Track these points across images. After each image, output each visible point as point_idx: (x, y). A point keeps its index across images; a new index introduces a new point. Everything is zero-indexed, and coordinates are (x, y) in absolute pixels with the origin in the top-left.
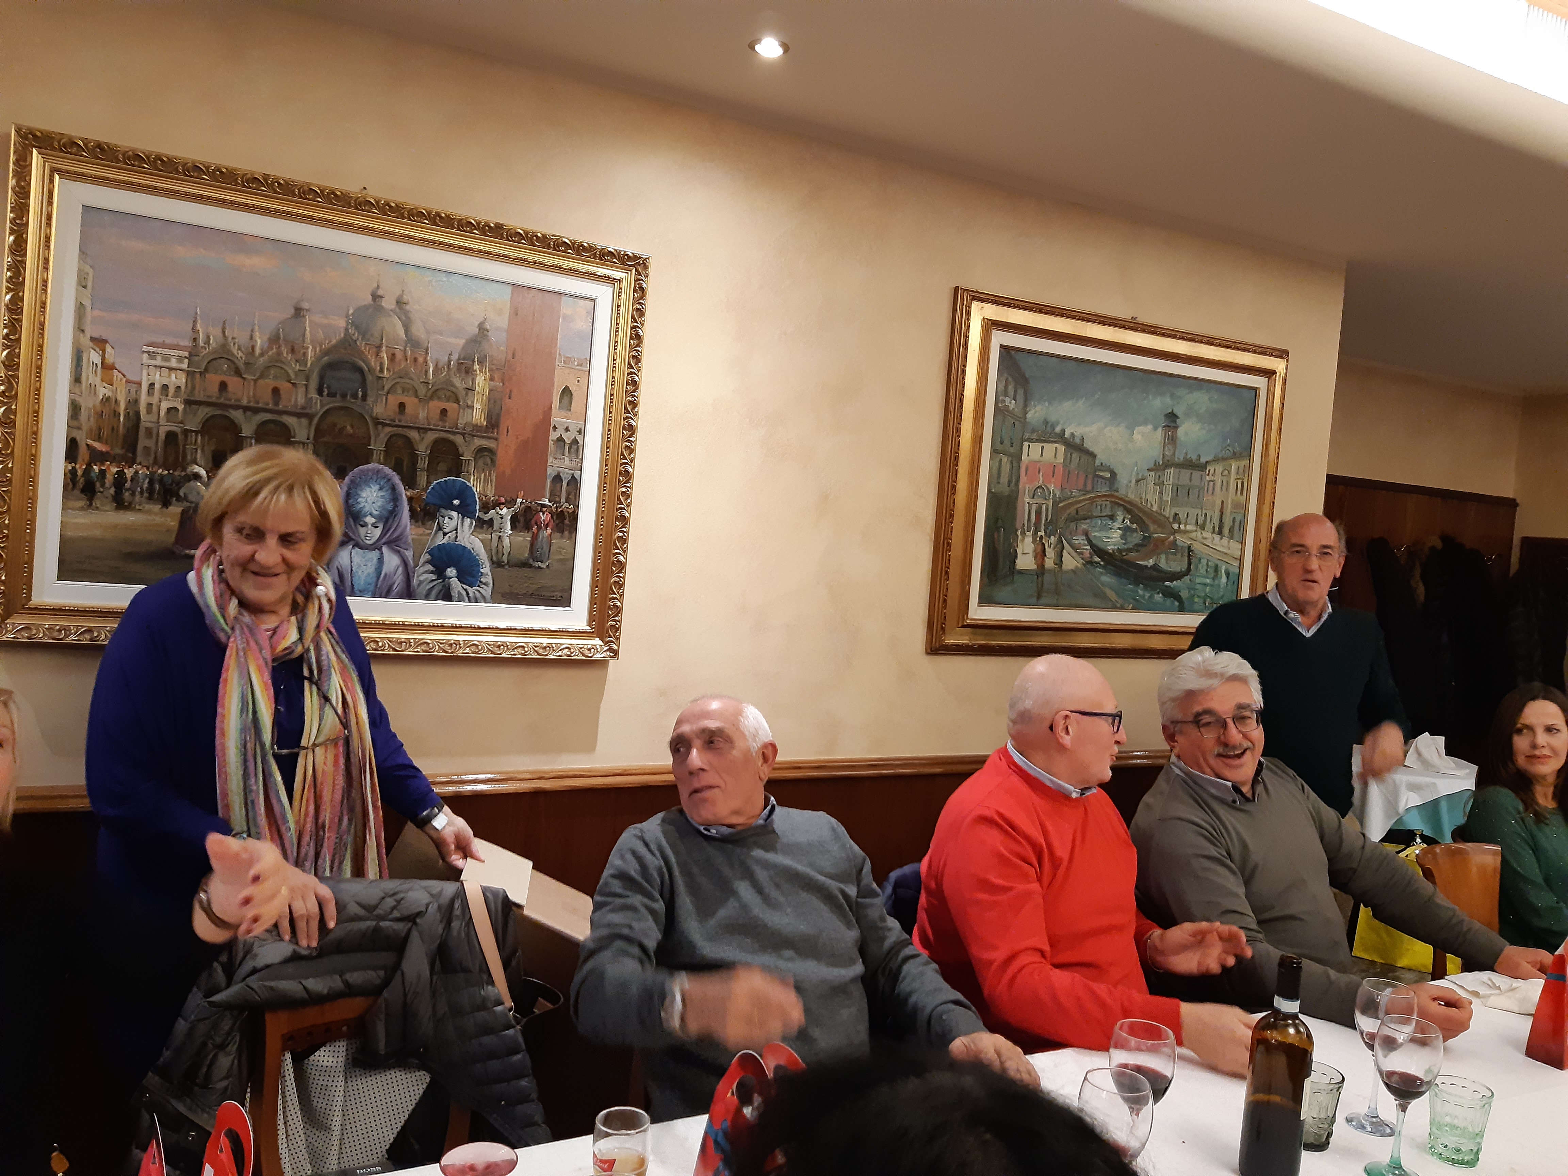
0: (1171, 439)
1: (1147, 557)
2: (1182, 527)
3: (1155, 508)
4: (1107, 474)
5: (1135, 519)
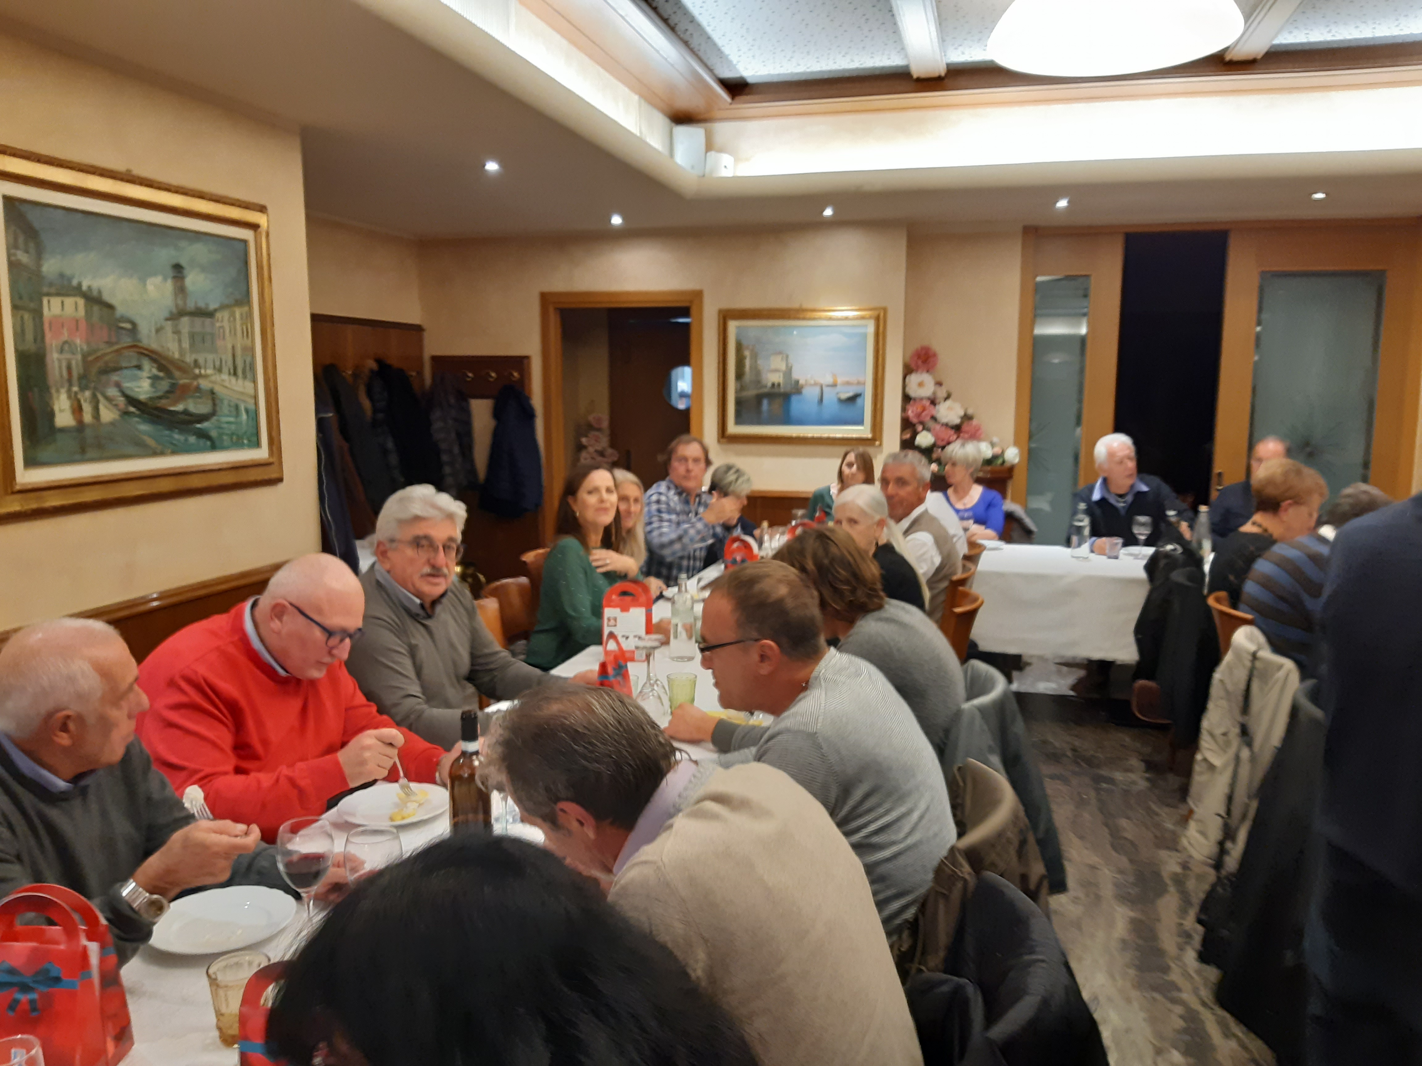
0: (181, 290)
1: (175, 403)
2: (203, 372)
3: (177, 355)
4: (128, 326)
5: (161, 368)
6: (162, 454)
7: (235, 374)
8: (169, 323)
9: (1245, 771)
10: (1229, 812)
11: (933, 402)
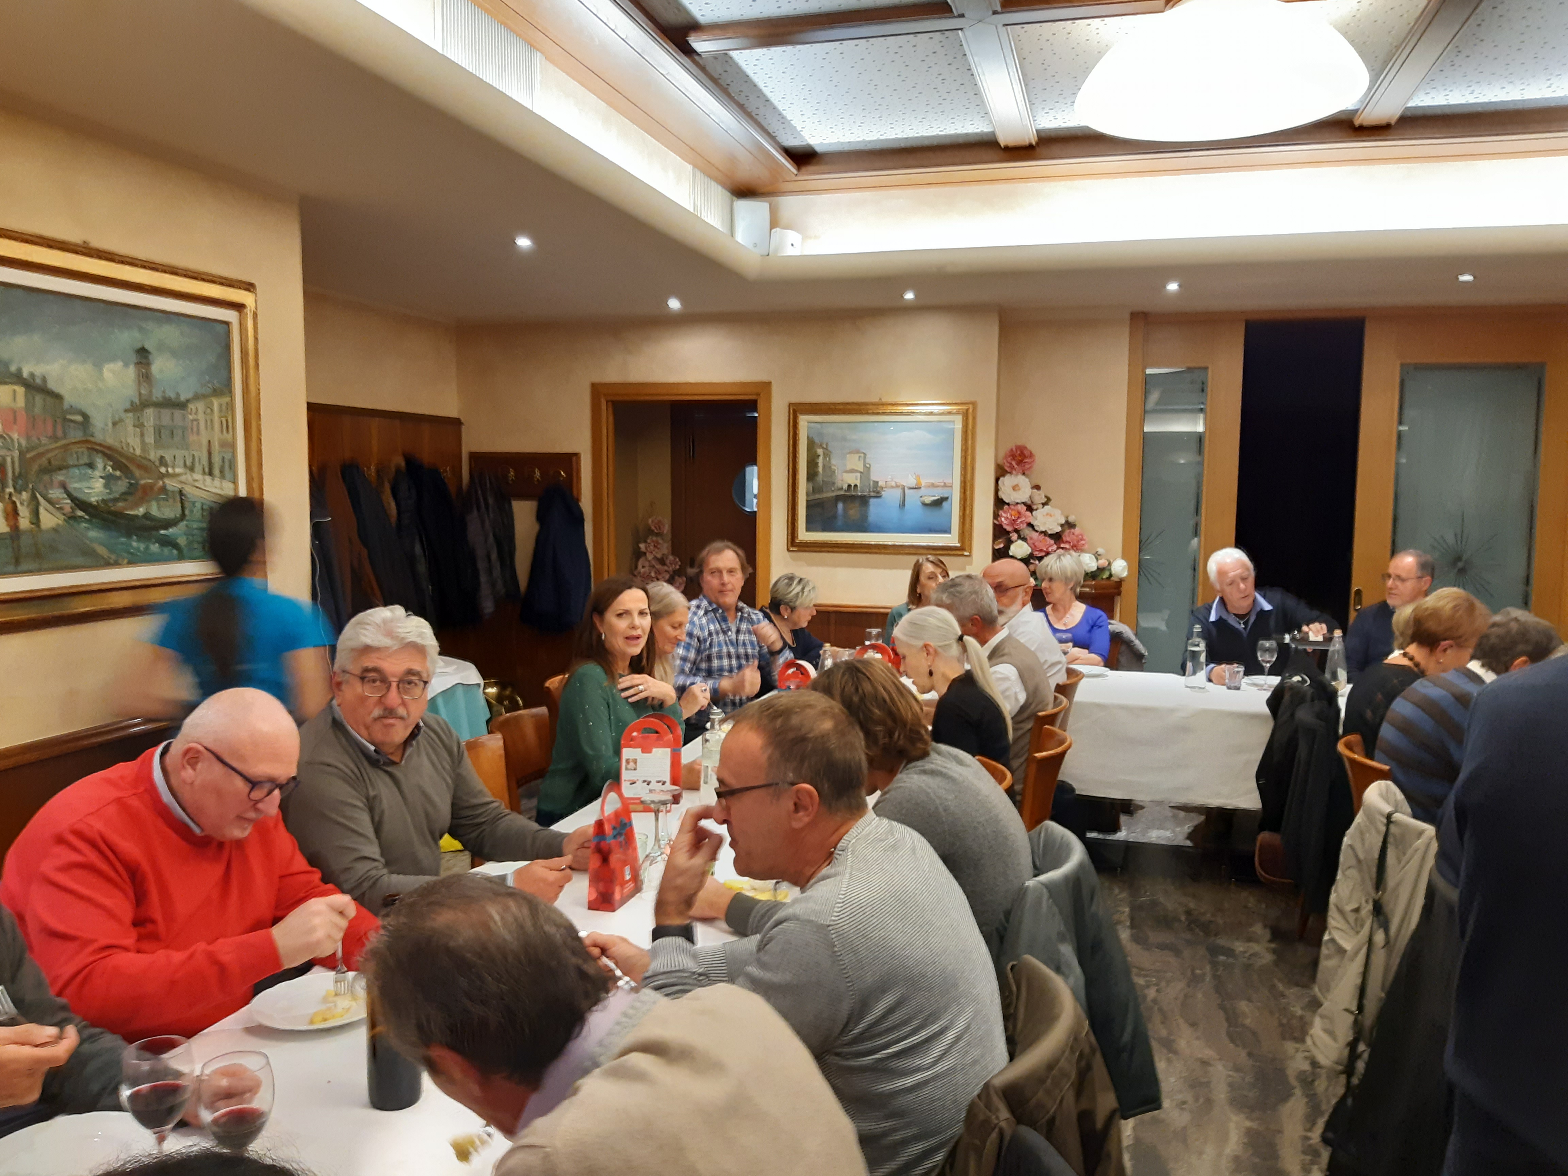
0: (145, 377)
1: (137, 505)
2: (170, 470)
3: (138, 452)
4: (79, 418)
5: (117, 465)
6: (116, 564)
7: (211, 474)
8: (130, 415)
9: (1379, 958)
10: (1360, 1008)
11: (1030, 508)
